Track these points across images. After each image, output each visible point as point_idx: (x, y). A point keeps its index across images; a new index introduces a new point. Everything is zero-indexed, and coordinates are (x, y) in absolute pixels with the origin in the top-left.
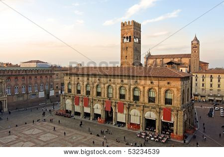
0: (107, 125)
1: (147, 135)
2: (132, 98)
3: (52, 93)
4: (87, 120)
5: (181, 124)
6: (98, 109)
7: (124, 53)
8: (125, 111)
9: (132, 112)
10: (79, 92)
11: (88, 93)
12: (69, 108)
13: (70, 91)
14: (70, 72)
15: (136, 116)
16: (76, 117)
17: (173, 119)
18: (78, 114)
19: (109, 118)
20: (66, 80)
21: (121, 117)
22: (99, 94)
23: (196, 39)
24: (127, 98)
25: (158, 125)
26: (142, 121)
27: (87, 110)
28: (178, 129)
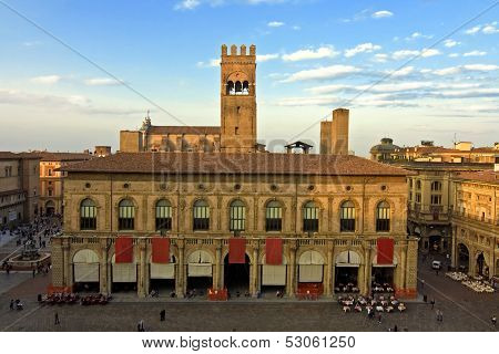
0: (235, 300)
2: (299, 225)
4: (165, 298)
5: (412, 263)
8: (286, 259)
9: (304, 259)
11: (163, 224)
14: (81, 168)
15: (314, 264)
16: (120, 297)
17: (398, 259)
20: (73, 192)
21: (274, 276)
24: (287, 226)
25: (364, 278)
26: (330, 275)
27: (163, 272)
28: (406, 276)
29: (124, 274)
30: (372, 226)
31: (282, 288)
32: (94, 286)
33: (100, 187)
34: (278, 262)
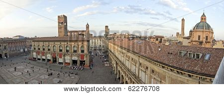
0: (54, 64)
2: (65, 51)
3: (26, 50)
4: (44, 62)
5: (88, 60)
6: (49, 57)
7: (60, 31)
8: (63, 58)
9: (66, 58)
10: (39, 49)
11: (44, 49)
12: (35, 57)
13: (35, 49)
14: (35, 40)
15: (68, 59)
16: (38, 61)
17: (85, 59)
18: (39, 59)
19: (55, 61)
20: (33, 43)
21: (61, 60)
22: (49, 50)
23: (88, 24)
24: (63, 51)
25: (78, 62)
26: (71, 61)
27: (44, 57)
28: (87, 63)
29: (39, 57)
30: (80, 51)
31: (62, 63)
33: (36, 43)
34: (61, 58)
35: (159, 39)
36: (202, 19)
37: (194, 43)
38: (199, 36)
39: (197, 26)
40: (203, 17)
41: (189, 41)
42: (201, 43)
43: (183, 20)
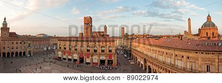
0: (81, 64)
1: (103, 67)
4: (70, 62)
5: (116, 59)
6: (76, 56)
9: (94, 57)
10: (65, 48)
11: (70, 49)
12: (60, 56)
13: (60, 48)
14: (60, 39)
15: (96, 59)
17: (113, 58)
18: (65, 59)
19: (82, 60)
20: (59, 43)
21: (88, 60)
22: (76, 50)
24: (91, 51)
25: (106, 61)
26: (99, 61)
27: (70, 57)
28: (115, 62)
29: (64, 57)
30: (108, 51)
31: (90, 63)
32: (61, 58)
33: (62, 42)
34: (89, 58)
35: (180, 37)
36: (208, 19)
37: (203, 39)
38: (207, 33)
39: (205, 25)
40: (209, 18)
41: (199, 37)
42: (209, 38)
43: (189, 20)
